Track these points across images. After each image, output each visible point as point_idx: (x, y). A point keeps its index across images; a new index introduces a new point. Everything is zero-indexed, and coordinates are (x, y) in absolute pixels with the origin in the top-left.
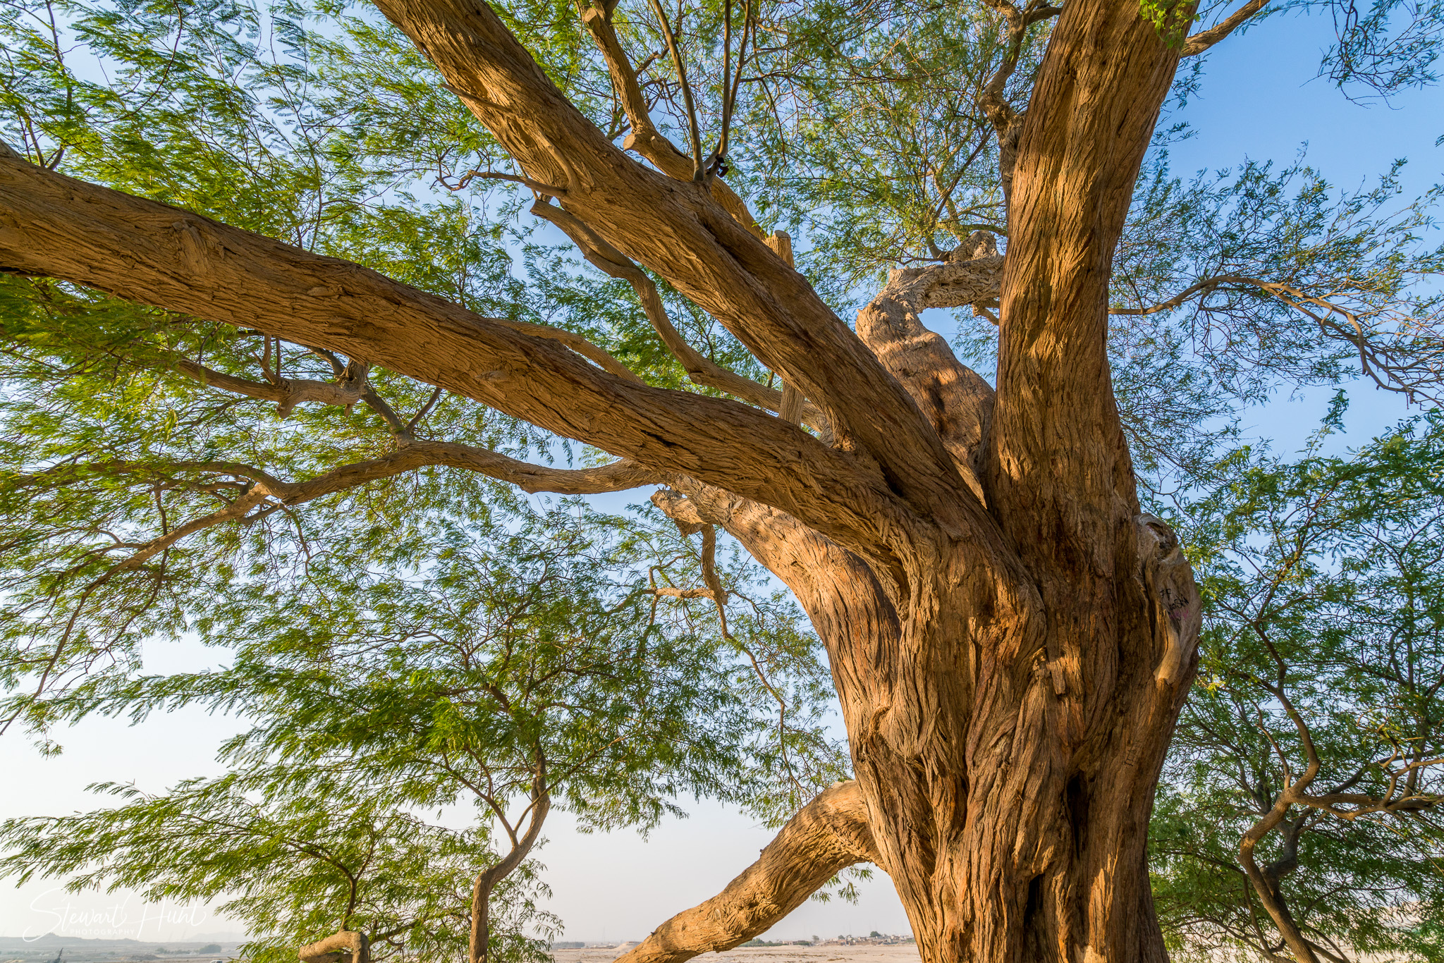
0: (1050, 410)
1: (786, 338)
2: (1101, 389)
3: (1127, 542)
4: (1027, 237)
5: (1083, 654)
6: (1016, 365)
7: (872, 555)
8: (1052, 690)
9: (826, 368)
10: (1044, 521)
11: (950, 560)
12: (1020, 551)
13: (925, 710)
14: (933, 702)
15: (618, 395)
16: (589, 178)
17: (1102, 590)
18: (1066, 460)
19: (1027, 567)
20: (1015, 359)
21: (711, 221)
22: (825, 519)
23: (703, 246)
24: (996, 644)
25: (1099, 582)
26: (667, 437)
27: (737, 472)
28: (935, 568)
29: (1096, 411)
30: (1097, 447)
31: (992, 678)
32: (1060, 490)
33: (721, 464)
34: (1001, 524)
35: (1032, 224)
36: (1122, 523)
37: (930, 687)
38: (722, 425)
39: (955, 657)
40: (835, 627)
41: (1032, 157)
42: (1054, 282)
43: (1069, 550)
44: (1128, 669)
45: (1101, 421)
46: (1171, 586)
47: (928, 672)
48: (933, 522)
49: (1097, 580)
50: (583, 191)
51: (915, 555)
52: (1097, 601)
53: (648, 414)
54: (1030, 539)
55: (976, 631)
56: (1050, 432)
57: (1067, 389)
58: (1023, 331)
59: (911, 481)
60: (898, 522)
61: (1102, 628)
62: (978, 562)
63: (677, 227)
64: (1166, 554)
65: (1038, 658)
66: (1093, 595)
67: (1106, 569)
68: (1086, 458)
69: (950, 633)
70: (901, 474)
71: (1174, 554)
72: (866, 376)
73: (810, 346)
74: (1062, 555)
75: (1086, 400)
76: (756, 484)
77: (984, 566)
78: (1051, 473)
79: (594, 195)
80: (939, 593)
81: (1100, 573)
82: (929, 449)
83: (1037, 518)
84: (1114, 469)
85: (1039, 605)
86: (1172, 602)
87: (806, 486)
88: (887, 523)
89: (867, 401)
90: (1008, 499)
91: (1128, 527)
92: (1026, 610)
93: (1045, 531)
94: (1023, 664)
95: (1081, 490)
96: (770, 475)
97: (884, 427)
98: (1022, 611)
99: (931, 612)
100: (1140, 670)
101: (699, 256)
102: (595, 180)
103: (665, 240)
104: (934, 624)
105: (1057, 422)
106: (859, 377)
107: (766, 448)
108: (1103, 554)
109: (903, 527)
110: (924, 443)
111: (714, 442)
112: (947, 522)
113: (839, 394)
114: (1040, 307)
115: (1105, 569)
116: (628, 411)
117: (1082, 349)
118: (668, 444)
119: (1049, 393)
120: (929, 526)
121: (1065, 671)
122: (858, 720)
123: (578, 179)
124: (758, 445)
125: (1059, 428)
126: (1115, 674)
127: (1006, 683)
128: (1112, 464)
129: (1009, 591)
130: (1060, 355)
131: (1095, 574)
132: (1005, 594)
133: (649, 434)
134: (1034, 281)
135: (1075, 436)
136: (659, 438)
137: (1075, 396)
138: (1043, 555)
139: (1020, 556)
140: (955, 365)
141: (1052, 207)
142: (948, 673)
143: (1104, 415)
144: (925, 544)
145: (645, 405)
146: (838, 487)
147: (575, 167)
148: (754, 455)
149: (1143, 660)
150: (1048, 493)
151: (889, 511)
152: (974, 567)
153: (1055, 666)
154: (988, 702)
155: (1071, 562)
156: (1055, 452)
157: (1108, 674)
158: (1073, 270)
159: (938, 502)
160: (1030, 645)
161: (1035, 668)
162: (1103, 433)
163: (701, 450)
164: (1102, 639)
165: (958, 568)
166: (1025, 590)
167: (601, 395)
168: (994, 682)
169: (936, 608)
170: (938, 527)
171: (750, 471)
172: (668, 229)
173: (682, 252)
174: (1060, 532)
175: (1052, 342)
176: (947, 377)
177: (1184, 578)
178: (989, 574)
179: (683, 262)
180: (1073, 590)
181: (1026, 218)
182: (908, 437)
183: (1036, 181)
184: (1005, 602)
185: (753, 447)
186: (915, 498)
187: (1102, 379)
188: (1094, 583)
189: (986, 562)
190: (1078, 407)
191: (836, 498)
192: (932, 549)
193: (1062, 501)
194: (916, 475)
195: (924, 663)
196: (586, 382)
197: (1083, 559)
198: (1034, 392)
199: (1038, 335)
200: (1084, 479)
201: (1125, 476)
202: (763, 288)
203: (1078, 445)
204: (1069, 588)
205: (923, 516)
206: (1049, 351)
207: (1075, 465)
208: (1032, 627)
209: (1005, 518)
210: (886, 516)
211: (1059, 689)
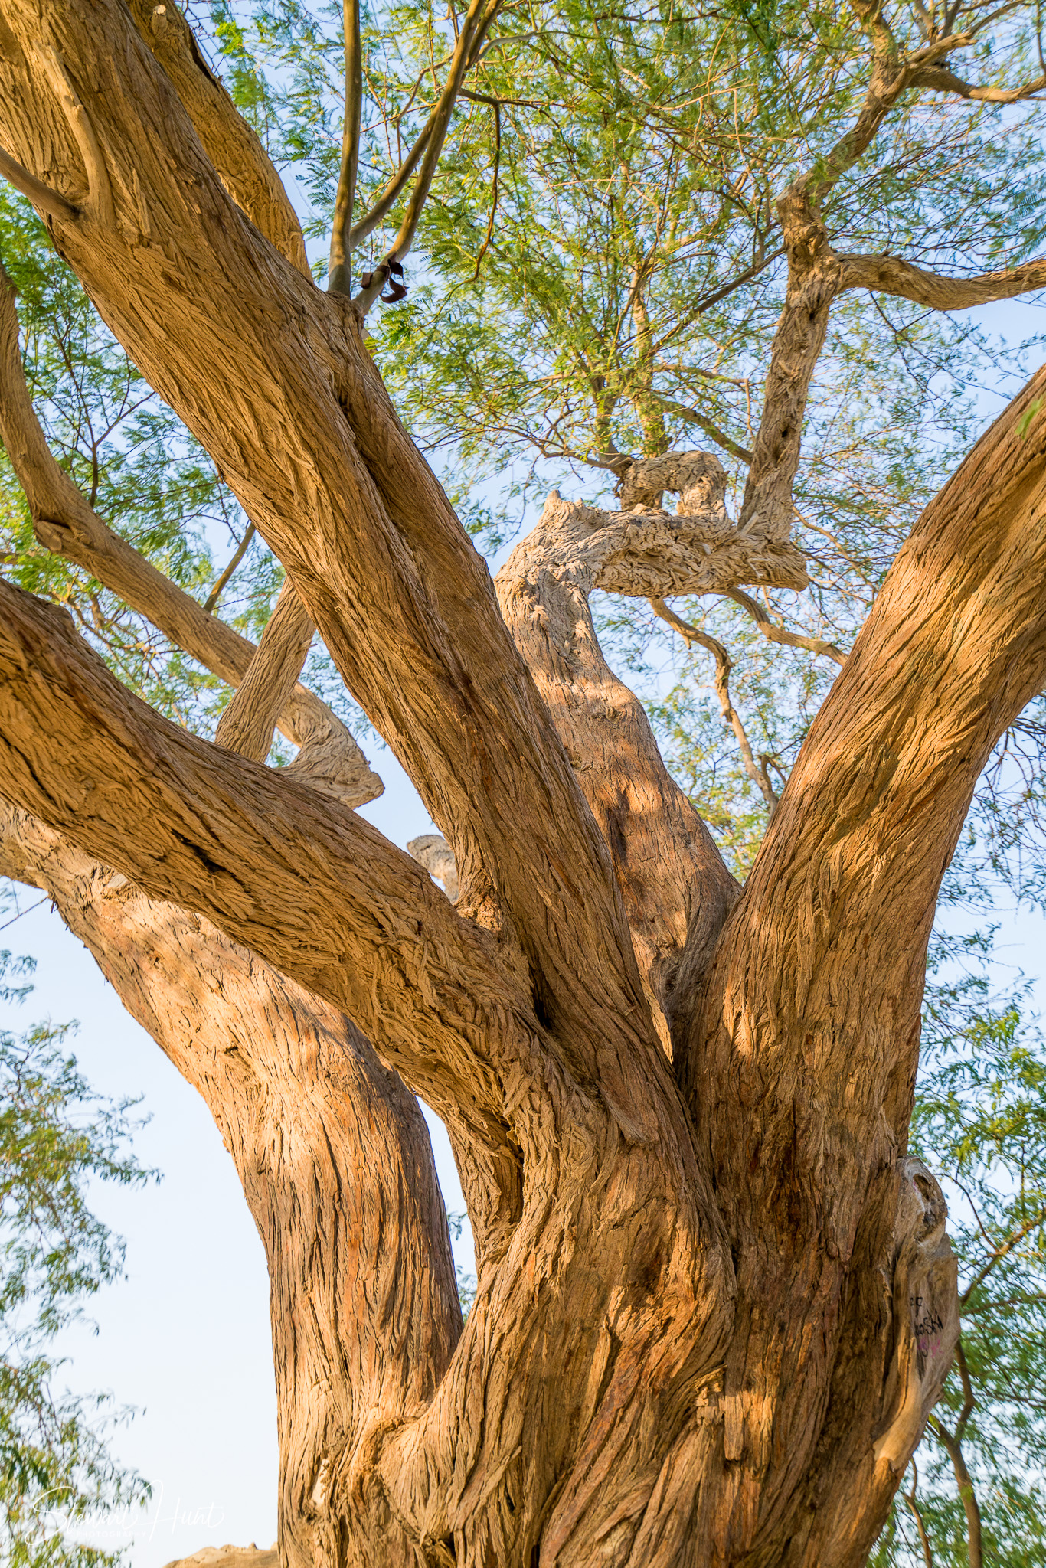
0: (831, 955)
1: (430, 678)
2: (915, 943)
3: (881, 1203)
4: (890, 672)
5: (782, 1394)
6: (803, 864)
7: (471, 1127)
8: (720, 1449)
9: (485, 758)
10: (768, 1136)
11: (613, 1176)
12: (716, 1179)
13: (490, 1442)
14: (512, 1432)
15: (162, 761)
16: (143, 215)
17: (830, 1282)
18: (829, 1043)
19: (723, 1211)
20: (804, 854)
21: (355, 398)
22: (416, 1047)
23: (333, 451)
24: (647, 1345)
25: (829, 1266)
26: (219, 856)
27: (303, 936)
28: (585, 1186)
29: (897, 974)
30: (879, 1033)
31: (626, 1407)
32: (807, 1090)
33: (283, 917)
34: (696, 1120)
35: (904, 654)
36: (880, 1169)
37: (514, 1402)
38: (316, 851)
39: (570, 1353)
40: (307, 1218)
41: (944, 548)
42: (905, 758)
43: (795, 1199)
44: (834, 1426)
45: (897, 993)
46: (924, 1293)
47: (518, 1373)
48: (599, 1096)
49: (826, 1261)
50: (119, 232)
51: (556, 1153)
52: (819, 1300)
53: (202, 808)
54: (738, 1162)
55: (619, 1312)
56: (820, 990)
57: (867, 930)
58: (831, 816)
59: (576, 1009)
60: (545, 1086)
61: (817, 1351)
62: (657, 1192)
63: (296, 393)
64: (929, 1231)
65: (708, 1384)
66: (815, 1287)
67: (842, 1246)
68: (860, 1046)
69: (575, 1310)
70: (561, 991)
71: (935, 1237)
72: (548, 795)
73: (469, 709)
74: (783, 1204)
75: (887, 954)
76: (319, 960)
77: (664, 1200)
78: (800, 1056)
79: (141, 252)
80: (580, 1234)
81: (834, 1252)
82: (617, 959)
83: (758, 1128)
84: (892, 1074)
85: (732, 1290)
86: (920, 1321)
87: (408, 984)
88: (526, 1084)
89: (540, 841)
90: (719, 1079)
91: (889, 1179)
92: (712, 1294)
93: (765, 1154)
94: (683, 1391)
95: (836, 1098)
96: (357, 952)
97: (555, 898)
98: (705, 1295)
99: (555, 1262)
100: (854, 1434)
101: (319, 466)
102: (154, 222)
103: (261, 406)
104: (554, 1287)
105: (835, 976)
106: (537, 794)
107: (372, 908)
108: (843, 1217)
109: (550, 1098)
110: (612, 945)
111: (291, 878)
112: (623, 1107)
113: (495, 814)
114: (871, 787)
115: (841, 1244)
116: (169, 796)
117: (910, 876)
118: (212, 867)
119: (838, 926)
120: (589, 1103)
121: (746, 1419)
122: (315, 1426)
123: (115, 200)
124: (362, 899)
125: (834, 988)
126: (818, 1433)
127: (649, 1419)
128: (891, 1066)
129: (693, 1255)
130: (876, 873)
131: (826, 1252)
132: (686, 1257)
133: (186, 842)
134: (877, 743)
135: (855, 1008)
136: (199, 852)
137: (875, 944)
138: (752, 1197)
139: (715, 1187)
140: (662, 780)
141: (944, 644)
142: (549, 1381)
143: (906, 984)
144: (580, 1141)
145: (198, 786)
146: (464, 999)
147: (116, 172)
148: (348, 915)
149: (861, 1417)
150: (786, 1091)
151: (535, 1063)
152: (648, 1199)
153: (732, 1406)
154: (609, 1452)
155: (794, 1220)
156: (817, 1025)
157: (809, 1435)
158: (942, 752)
159: (613, 1062)
160: (703, 1357)
161: (701, 1401)
162: (895, 1012)
163: (262, 888)
164: (812, 1372)
165: (622, 1197)
166: (717, 1257)
167: (133, 754)
168: (629, 1417)
169: (566, 1258)
170: (606, 1111)
171: (323, 937)
172: (277, 393)
173: (285, 444)
174: (789, 1162)
175: (871, 851)
176: (642, 799)
177: (945, 1284)
178: (670, 1218)
179: (282, 462)
180: (786, 1272)
181: (899, 639)
182: (589, 928)
183: (935, 590)
184: (682, 1271)
185: (350, 900)
186: (574, 1043)
187: (921, 928)
188: (821, 1266)
189: (670, 1193)
190: (873, 960)
191: (454, 1019)
192: (588, 1150)
193: (805, 1111)
194: (587, 1001)
195: (515, 1355)
196: (115, 724)
197: (813, 1221)
198: (818, 919)
199: (853, 828)
200: (845, 1081)
201: (902, 1088)
202: (412, 566)
203: (854, 1023)
204: (781, 1265)
205: (582, 1082)
206: (861, 863)
207: (840, 1055)
208: (715, 1326)
209: (705, 1111)
210: (528, 1072)
211: (732, 1452)
